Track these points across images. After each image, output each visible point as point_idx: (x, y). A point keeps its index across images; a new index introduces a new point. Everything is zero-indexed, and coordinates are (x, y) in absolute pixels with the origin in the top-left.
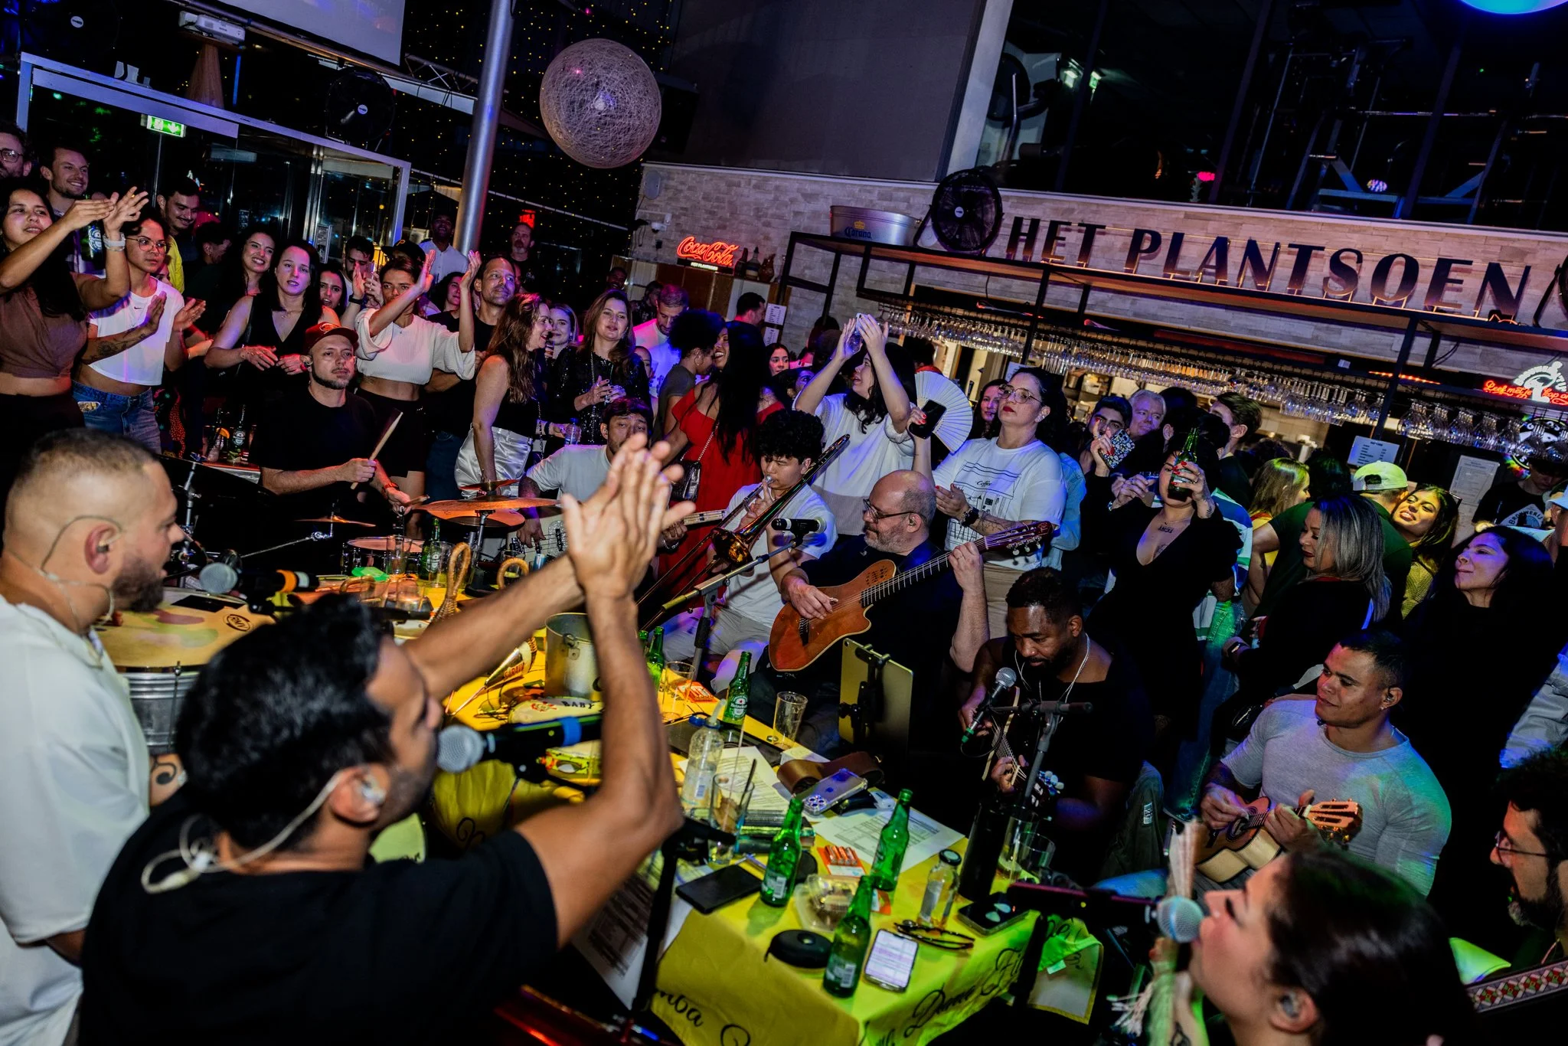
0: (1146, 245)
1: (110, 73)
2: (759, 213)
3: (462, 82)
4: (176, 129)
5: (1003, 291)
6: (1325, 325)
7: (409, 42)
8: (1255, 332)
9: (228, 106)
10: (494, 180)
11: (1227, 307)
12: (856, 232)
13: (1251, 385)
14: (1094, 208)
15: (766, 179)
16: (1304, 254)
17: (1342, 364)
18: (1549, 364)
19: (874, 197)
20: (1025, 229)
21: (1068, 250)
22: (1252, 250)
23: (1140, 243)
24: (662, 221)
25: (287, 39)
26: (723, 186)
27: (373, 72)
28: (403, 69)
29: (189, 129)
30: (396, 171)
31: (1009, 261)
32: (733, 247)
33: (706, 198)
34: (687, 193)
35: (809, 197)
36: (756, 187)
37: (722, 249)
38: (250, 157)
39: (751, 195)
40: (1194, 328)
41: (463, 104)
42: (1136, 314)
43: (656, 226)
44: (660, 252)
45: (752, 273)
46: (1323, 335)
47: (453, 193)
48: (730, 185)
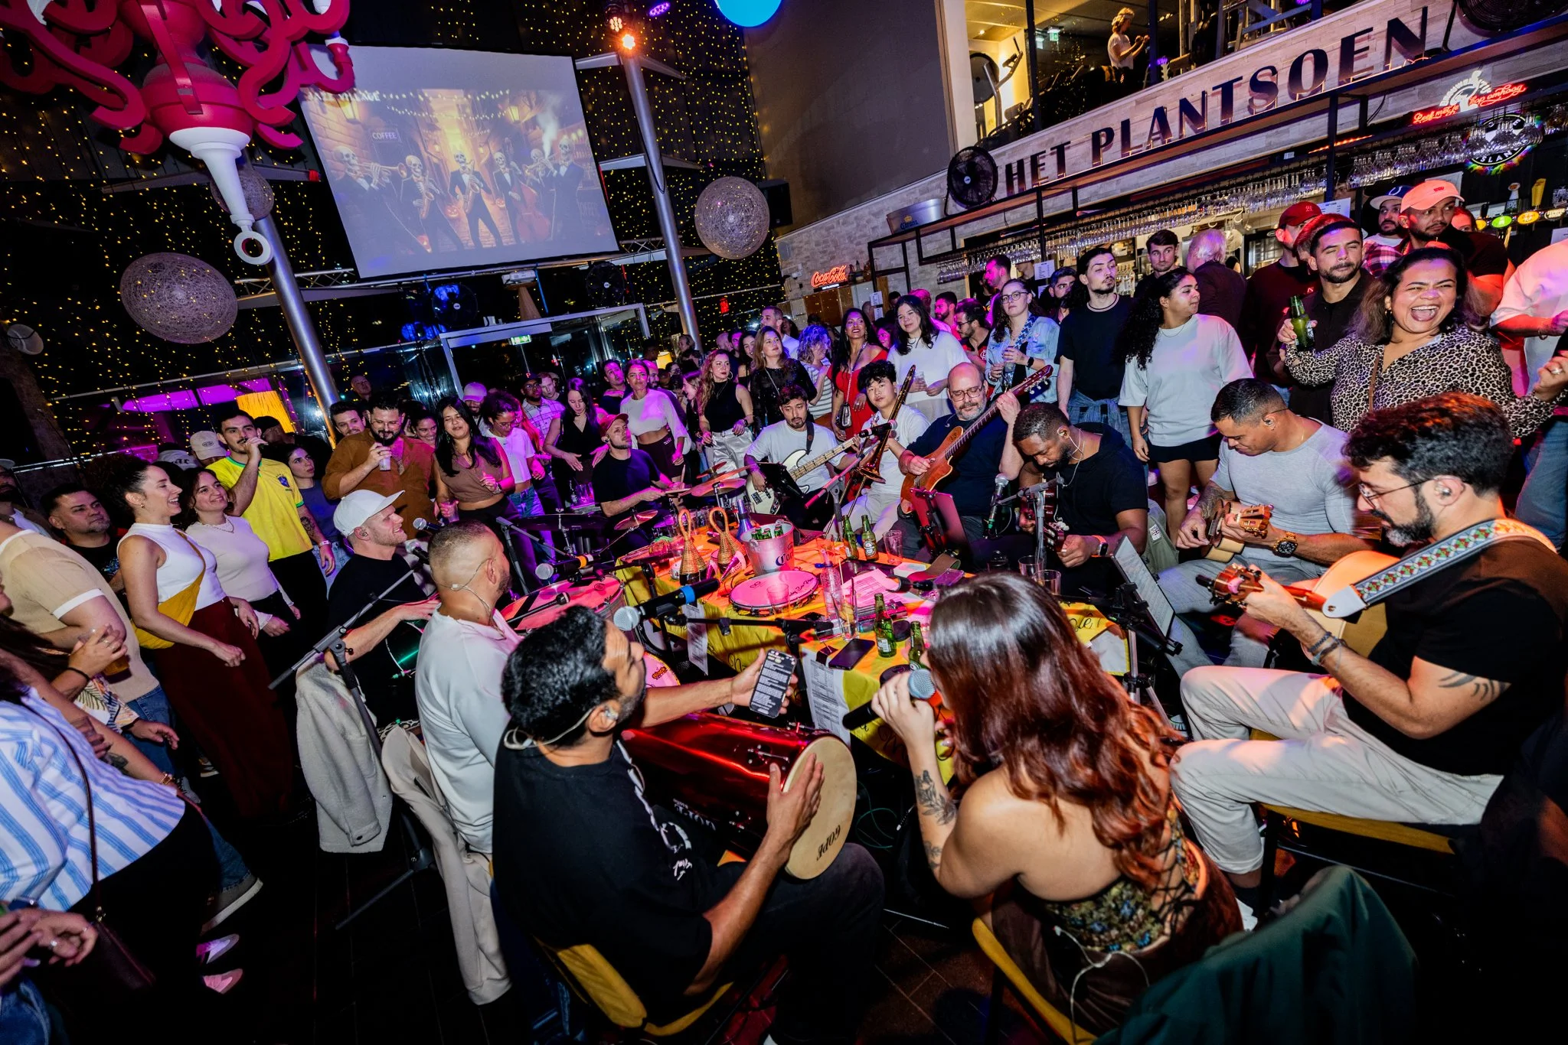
0: (1103, 140)
1: (483, 325)
2: (851, 239)
3: (655, 243)
4: (527, 339)
5: (1023, 217)
6: (1274, 131)
7: (619, 235)
8: (1219, 162)
9: (543, 315)
10: (693, 291)
11: (1190, 153)
12: (907, 224)
13: (1217, 204)
14: (1067, 130)
15: (848, 216)
16: (1227, 90)
17: (1287, 156)
18: (1468, 77)
19: (918, 195)
20: (1015, 170)
21: (1049, 170)
22: (1185, 106)
23: (1099, 141)
24: (797, 270)
25: (558, 264)
26: (824, 232)
27: (603, 262)
28: (622, 252)
29: (532, 336)
30: (636, 311)
31: (1011, 197)
32: (843, 267)
33: (817, 244)
34: (806, 246)
35: (876, 215)
36: (843, 224)
37: (837, 272)
38: (568, 337)
39: (843, 230)
40: (1169, 181)
41: (660, 255)
42: (1122, 190)
43: (795, 275)
44: (803, 289)
45: (860, 278)
46: (1274, 140)
47: (675, 308)
48: (828, 229)
